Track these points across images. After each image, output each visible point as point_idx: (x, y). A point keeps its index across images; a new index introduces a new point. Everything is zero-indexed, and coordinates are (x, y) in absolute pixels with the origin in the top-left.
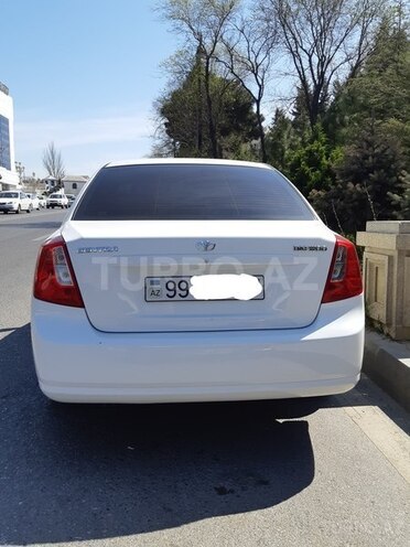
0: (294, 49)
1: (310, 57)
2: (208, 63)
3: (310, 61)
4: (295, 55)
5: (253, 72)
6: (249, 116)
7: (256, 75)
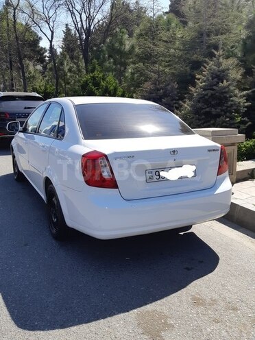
0: (71, 9)
1: (81, 15)
2: (14, 13)
3: (81, 17)
4: (72, 13)
5: (47, 21)
6: (38, 49)
7: (49, 24)
